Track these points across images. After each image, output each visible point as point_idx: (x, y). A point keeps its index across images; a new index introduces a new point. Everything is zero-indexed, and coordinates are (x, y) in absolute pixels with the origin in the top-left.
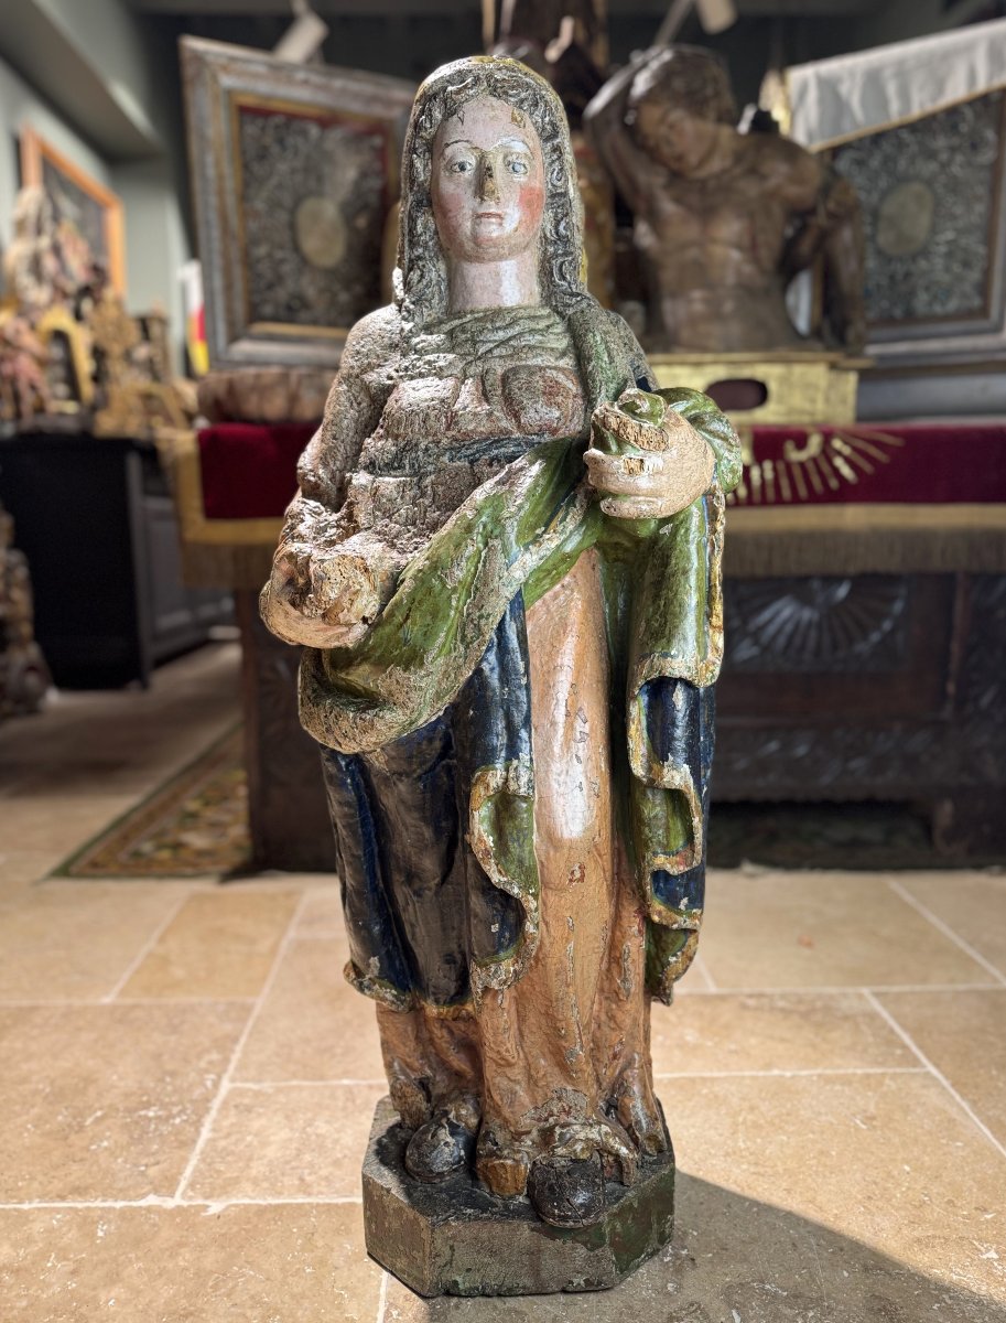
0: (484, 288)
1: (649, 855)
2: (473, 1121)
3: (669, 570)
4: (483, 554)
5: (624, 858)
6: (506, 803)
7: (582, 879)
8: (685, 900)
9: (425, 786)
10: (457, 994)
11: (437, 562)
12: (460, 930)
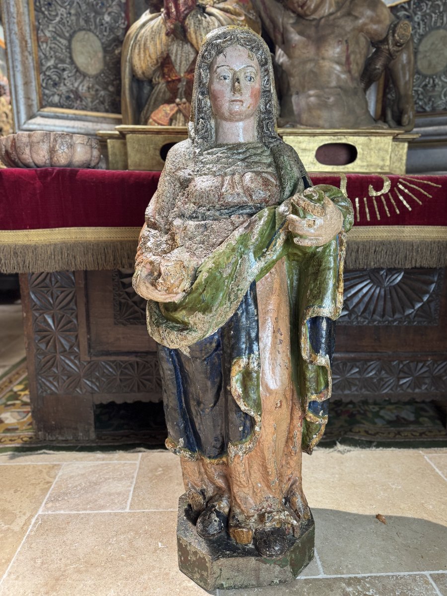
0: (233, 134)
1: (309, 394)
2: (227, 510)
3: (322, 268)
4: (240, 261)
5: (295, 393)
6: (247, 375)
7: (280, 407)
8: (322, 411)
9: (207, 363)
10: (218, 454)
11: (218, 265)
12: (222, 427)
